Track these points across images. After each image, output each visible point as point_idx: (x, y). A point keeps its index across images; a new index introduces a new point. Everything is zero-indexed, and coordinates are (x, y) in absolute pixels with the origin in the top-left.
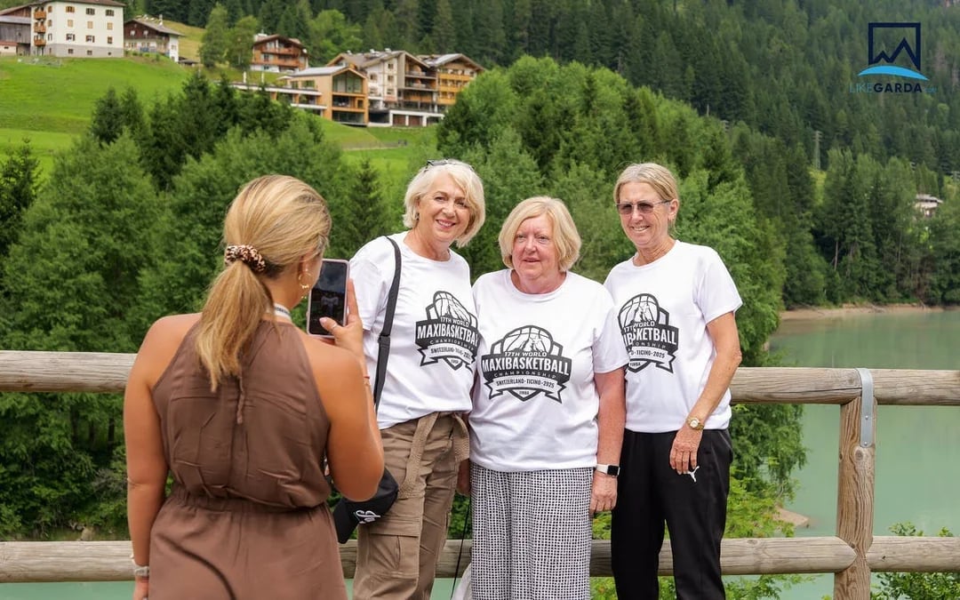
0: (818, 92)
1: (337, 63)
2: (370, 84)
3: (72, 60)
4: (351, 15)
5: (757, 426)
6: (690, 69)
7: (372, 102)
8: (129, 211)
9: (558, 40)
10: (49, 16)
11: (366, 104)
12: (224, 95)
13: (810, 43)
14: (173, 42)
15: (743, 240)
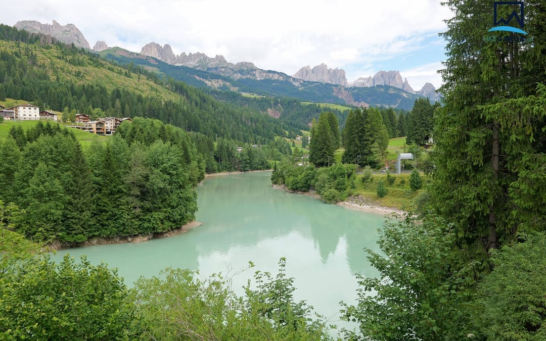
0: (216, 125)
1: (97, 120)
2: (106, 125)
3: (25, 121)
4: (103, 109)
5: (185, 203)
6: (187, 121)
7: (107, 129)
8: (12, 157)
9: (155, 114)
10: (18, 110)
11: (105, 130)
12: (48, 127)
13: (215, 115)
14: (55, 116)
15: (179, 158)
